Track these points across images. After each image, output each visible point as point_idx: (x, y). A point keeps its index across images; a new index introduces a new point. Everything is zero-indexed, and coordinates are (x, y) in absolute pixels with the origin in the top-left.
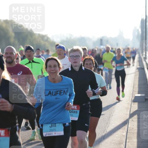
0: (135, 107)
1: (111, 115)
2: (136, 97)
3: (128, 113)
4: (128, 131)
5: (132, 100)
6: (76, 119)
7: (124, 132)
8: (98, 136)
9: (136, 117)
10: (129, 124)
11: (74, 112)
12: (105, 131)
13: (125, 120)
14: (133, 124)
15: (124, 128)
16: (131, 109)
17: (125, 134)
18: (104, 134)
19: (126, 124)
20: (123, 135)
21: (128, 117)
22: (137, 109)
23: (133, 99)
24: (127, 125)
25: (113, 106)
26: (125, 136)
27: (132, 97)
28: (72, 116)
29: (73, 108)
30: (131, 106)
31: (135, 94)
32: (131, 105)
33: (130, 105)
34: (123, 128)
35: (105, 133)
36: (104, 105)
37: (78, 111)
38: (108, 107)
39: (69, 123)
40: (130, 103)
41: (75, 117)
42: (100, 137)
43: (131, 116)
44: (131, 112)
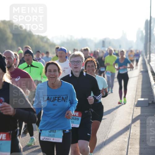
0: (138, 111)
1: (113, 120)
2: (139, 101)
3: (131, 118)
4: (130, 137)
5: (134, 104)
6: (78, 126)
7: (125, 138)
8: (99, 142)
9: (138, 122)
10: (131, 130)
11: (76, 119)
12: (106, 137)
13: (127, 125)
14: (136, 129)
15: (127, 134)
16: (133, 113)
17: (127, 140)
18: (105, 140)
19: (129, 129)
20: (125, 141)
21: (130, 122)
22: (139, 114)
23: (136, 103)
24: (129, 131)
25: (115, 111)
26: (126, 142)
27: (135, 101)
28: (73, 122)
29: (75, 115)
30: (134, 111)
31: (138, 99)
32: (134, 109)
33: (132, 110)
34: (125, 133)
35: (106, 138)
36: (105, 110)
37: (80, 118)
38: (109, 112)
39: (69, 130)
40: (133, 107)
41: (76, 124)
42: (101, 143)
43: (134, 121)
44: (134, 117)
